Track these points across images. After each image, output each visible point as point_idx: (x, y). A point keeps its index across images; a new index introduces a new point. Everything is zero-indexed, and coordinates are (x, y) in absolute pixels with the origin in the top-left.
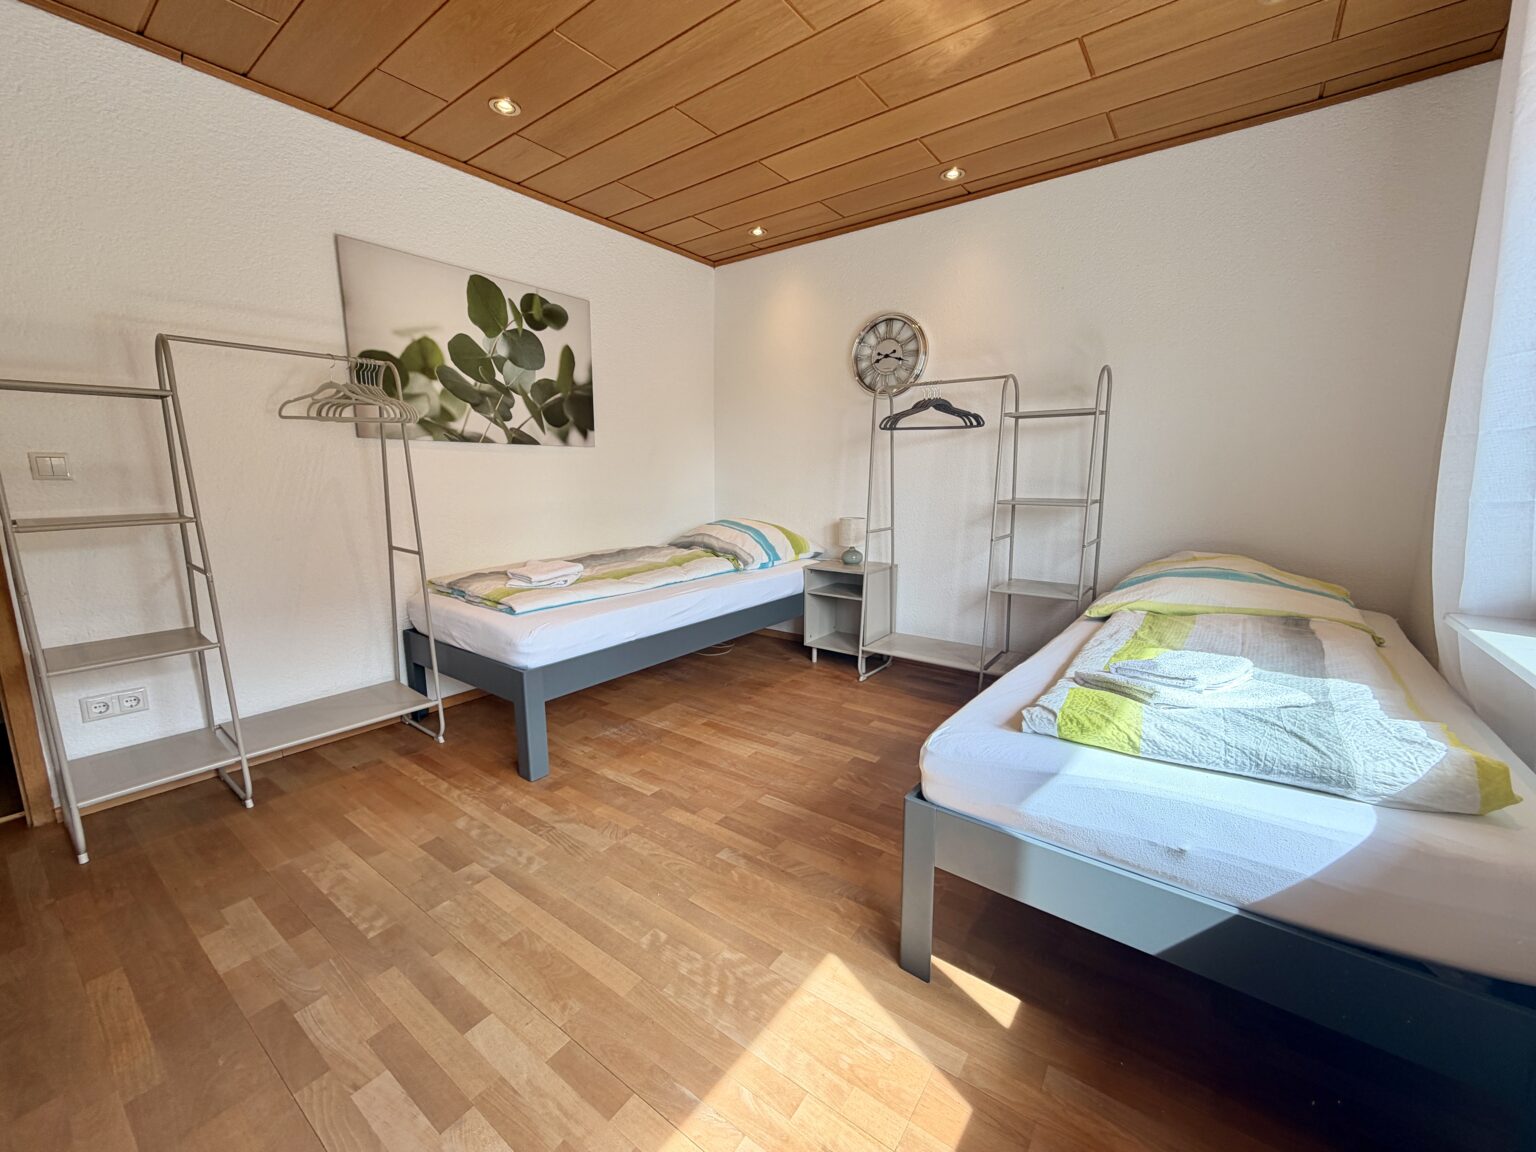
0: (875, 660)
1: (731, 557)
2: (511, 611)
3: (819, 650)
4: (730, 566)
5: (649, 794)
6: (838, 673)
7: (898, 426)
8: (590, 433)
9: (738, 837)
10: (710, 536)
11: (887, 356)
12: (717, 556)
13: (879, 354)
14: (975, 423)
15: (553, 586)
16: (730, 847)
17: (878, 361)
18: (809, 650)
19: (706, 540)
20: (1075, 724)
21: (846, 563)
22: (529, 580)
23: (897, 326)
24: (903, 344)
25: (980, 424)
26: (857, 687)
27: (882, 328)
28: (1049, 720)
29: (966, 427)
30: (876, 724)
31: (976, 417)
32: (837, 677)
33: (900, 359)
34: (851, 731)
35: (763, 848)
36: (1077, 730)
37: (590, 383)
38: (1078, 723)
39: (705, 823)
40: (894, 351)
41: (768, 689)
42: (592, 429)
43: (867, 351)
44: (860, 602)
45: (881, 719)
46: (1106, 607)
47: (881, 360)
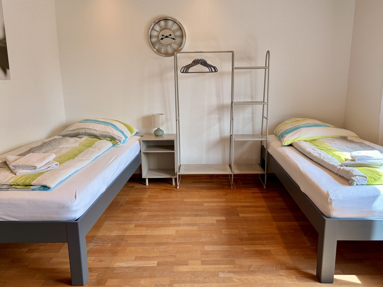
1: (109, 139)
3: (149, 179)
4: (110, 144)
6: (164, 188)
7: (189, 71)
8: (7, 71)
9: (217, 266)
11: (167, 37)
12: (100, 139)
13: (163, 35)
14: (213, 70)
15: (49, 169)
16: (220, 271)
17: (162, 39)
18: (145, 179)
19: (88, 131)
20: (373, 179)
21: (156, 136)
22: (35, 168)
23: (170, 23)
24: (174, 32)
25: (215, 71)
26: (176, 191)
27: (162, 23)
28: (364, 179)
29: (210, 72)
32: (165, 190)
33: (174, 39)
34: (201, 210)
35: (232, 266)
36: (373, 180)
37: (5, 39)
38: (373, 178)
39: (197, 266)
40: (170, 35)
41: (142, 202)
42: (8, 68)
43: (155, 33)
44: (174, 153)
45: (206, 202)
47: (164, 38)
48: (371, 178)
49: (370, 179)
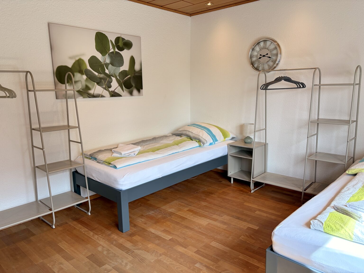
0: (257, 184)
1: (198, 141)
2: (115, 167)
3: (234, 179)
4: (197, 144)
5: (168, 239)
6: (242, 189)
7: (268, 88)
8: (141, 90)
9: (202, 258)
10: (189, 131)
11: (264, 56)
12: (192, 140)
13: (261, 55)
14: (302, 86)
15: (130, 156)
16: (200, 262)
17: (260, 58)
19: (188, 133)
21: (245, 143)
22: (121, 154)
23: (268, 43)
24: (271, 51)
25: (303, 87)
26: (250, 195)
27: (262, 44)
28: (320, 225)
29: (298, 88)
30: (257, 212)
31: (303, 84)
32: (241, 191)
33: (270, 57)
34: (247, 215)
35: (212, 263)
37: (141, 70)
39: (190, 252)
40: (267, 54)
41: (213, 195)
42: (142, 89)
43: (255, 53)
44: (252, 160)
45: (260, 210)
46: (355, 170)
47: (261, 57)
48: (328, 226)
49: (327, 228)
